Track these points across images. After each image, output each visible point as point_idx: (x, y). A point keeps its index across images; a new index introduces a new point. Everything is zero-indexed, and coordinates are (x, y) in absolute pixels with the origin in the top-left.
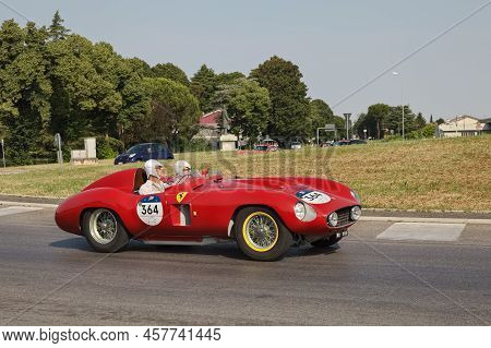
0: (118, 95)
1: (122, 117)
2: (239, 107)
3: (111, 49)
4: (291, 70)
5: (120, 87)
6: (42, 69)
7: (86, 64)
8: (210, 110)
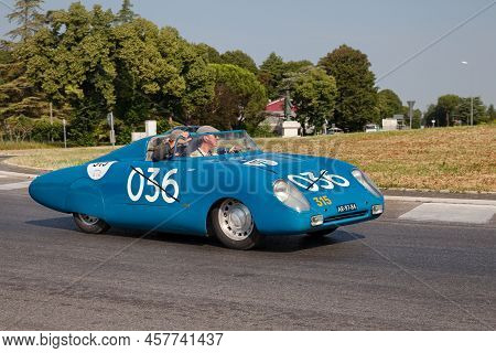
0: (181, 79)
1: (186, 101)
2: (305, 95)
3: (177, 33)
4: (359, 60)
5: (184, 72)
6: (107, 51)
7: (151, 48)
8: (277, 98)
